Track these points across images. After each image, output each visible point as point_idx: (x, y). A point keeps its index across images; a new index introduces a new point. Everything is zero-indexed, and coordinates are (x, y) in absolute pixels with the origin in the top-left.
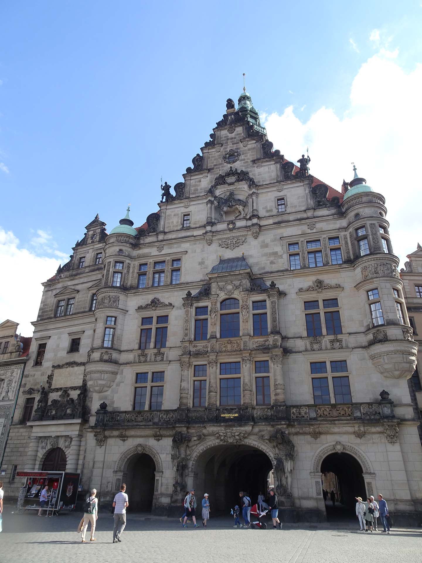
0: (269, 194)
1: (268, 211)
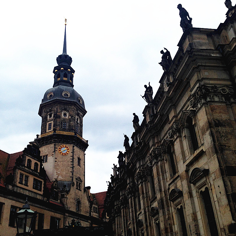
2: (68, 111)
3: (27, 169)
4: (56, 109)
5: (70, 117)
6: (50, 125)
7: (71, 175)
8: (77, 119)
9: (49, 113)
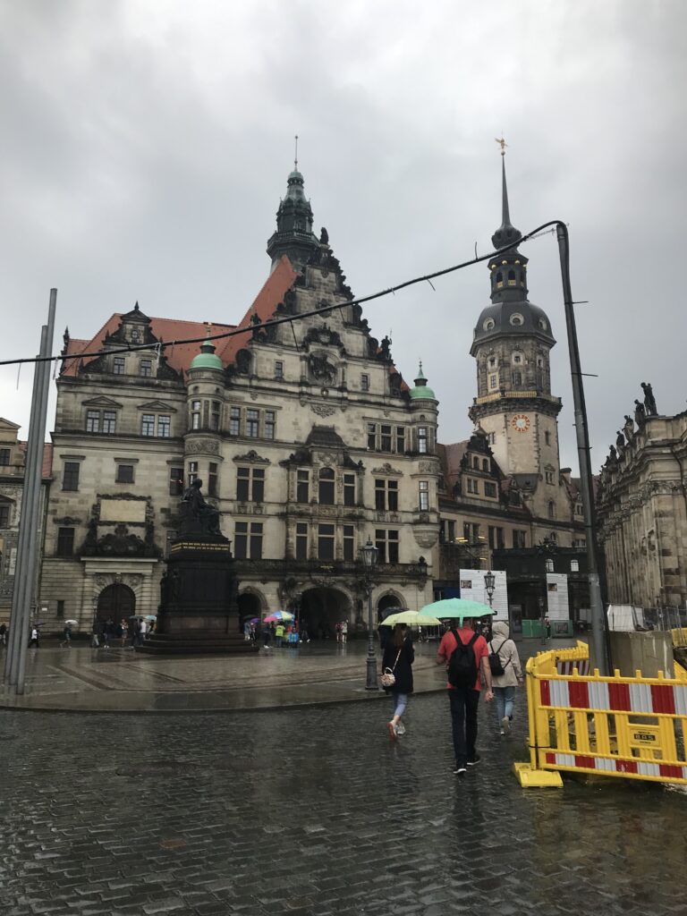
0: (357, 367)
1: (354, 386)
2: (522, 351)
3: (474, 471)
4: (500, 350)
5: (527, 362)
6: (493, 379)
7: (536, 464)
8: (540, 361)
9: (489, 358)
